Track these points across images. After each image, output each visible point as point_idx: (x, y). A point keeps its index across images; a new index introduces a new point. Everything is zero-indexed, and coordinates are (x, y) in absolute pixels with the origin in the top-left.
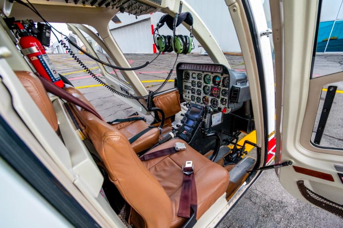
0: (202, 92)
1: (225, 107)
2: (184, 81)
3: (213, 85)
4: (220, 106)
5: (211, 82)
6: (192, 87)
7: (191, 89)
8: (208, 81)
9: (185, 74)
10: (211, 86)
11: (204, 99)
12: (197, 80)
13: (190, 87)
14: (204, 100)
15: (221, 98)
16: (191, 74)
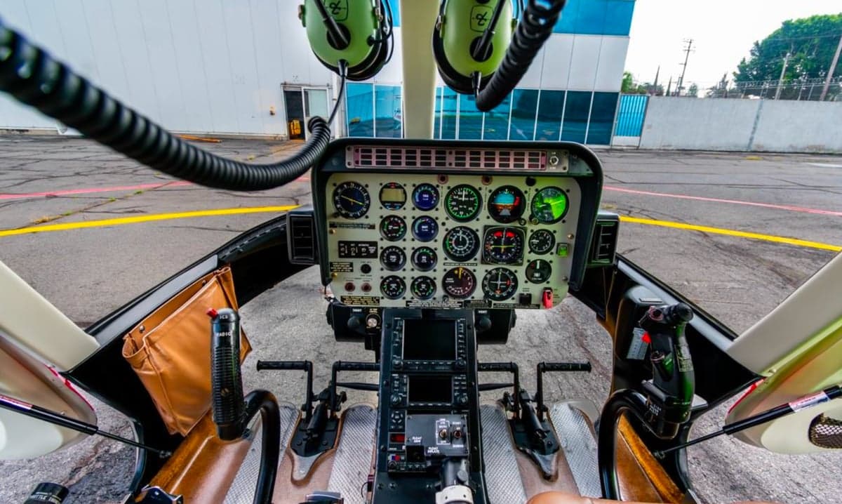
0: (441, 254)
1: (546, 288)
2: (333, 225)
3: (492, 222)
4: (527, 289)
5: (484, 212)
6: (386, 244)
7: (380, 251)
8: (460, 210)
9: (335, 194)
10: (486, 227)
11: (450, 280)
12: (409, 213)
13: (374, 244)
14: (450, 284)
15: (529, 261)
16: (374, 191)
